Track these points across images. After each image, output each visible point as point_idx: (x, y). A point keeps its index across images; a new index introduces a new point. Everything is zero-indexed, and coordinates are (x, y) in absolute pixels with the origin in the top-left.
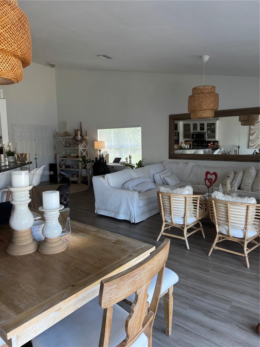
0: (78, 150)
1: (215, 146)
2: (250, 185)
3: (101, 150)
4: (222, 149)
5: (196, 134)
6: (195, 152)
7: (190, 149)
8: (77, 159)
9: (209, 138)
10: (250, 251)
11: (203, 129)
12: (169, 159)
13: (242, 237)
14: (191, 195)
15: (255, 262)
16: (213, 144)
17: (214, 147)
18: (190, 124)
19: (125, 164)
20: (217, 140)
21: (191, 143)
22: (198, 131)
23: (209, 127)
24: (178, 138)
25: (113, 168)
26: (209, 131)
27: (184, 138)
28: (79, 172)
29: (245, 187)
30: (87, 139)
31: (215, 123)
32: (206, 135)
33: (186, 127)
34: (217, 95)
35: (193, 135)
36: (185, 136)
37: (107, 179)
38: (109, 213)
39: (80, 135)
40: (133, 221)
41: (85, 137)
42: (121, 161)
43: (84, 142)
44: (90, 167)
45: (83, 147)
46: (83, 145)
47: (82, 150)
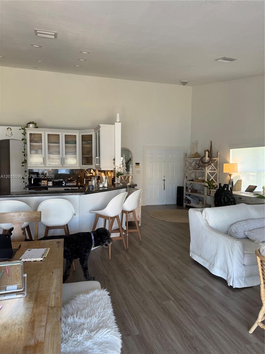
0: (204, 173)
3: (232, 174)
8: (203, 184)
19: (258, 195)
25: (240, 199)
28: (204, 198)
30: (217, 161)
37: (206, 215)
38: (203, 262)
39: (208, 156)
40: (231, 283)
41: (214, 159)
42: (255, 190)
43: (212, 165)
44: (213, 194)
45: (211, 170)
46: (211, 167)
47: (209, 174)
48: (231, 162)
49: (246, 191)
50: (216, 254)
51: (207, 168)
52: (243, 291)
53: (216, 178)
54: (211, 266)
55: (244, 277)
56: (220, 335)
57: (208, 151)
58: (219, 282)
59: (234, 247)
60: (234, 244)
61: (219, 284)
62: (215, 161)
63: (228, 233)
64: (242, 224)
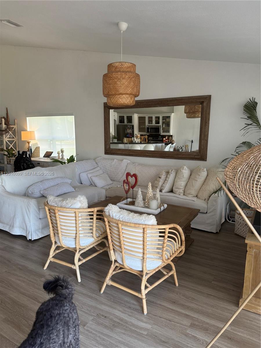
0: (2, 141)
1: (169, 140)
2: (181, 187)
3: (30, 142)
4: (174, 145)
5: (151, 128)
6: (145, 147)
7: (141, 143)
8: (2, 152)
9: (163, 132)
10: (151, 288)
11: (159, 123)
12: (105, 154)
13: (141, 270)
14: (84, 209)
15: (159, 302)
16: (168, 139)
17: (168, 141)
18: (145, 117)
20: (171, 135)
21: (146, 138)
22: (153, 125)
23: (164, 121)
24: (133, 131)
25: (39, 164)
26: (164, 124)
27: (139, 132)
29: (177, 190)
30: (15, 129)
31: (170, 117)
32: (161, 129)
33: (141, 120)
34: (138, 76)
35: (148, 128)
36: (140, 130)
37: (2, 181)
38: (3, 227)
39: (5, 124)
40: (29, 237)
41: (11, 126)
42: (52, 156)
43: (10, 132)
44: (12, 162)
45: (9, 138)
46: (10, 135)
47: (8, 142)
48: (28, 130)
49: (44, 157)
50: (15, 215)
51: (4, 136)
52: (41, 241)
53: (15, 146)
54: (11, 228)
55: (40, 229)
56: (19, 280)
57: (4, 118)
58: (20, 240)
59: (30, 205)
60: (29, 203)
61: (20, 241)
62: (13, 129)
63: (26, 195)
64: (38, 185)
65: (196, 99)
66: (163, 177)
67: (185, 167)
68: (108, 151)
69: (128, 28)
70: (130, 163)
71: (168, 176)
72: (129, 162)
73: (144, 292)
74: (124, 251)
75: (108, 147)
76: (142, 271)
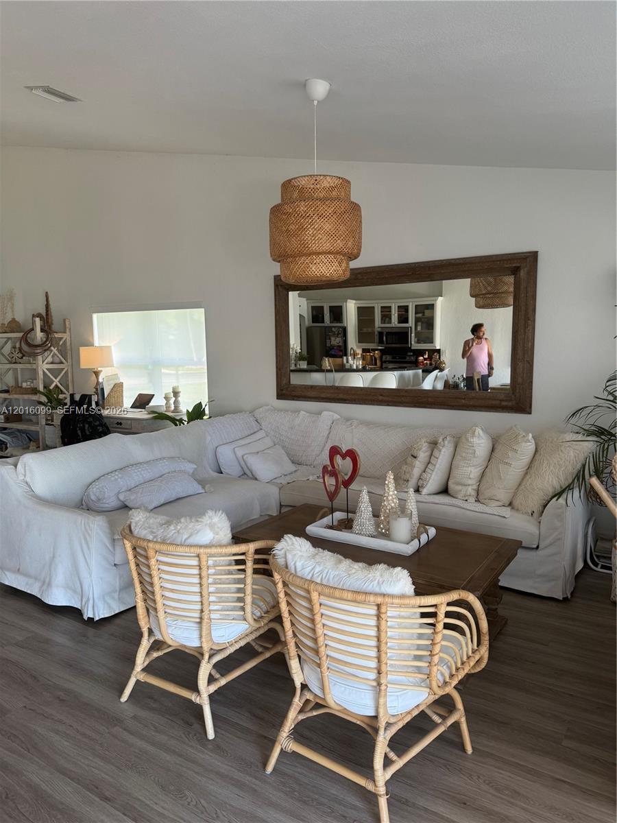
0: (35, 371)
1: (433, 362)
2: (470, 482)
3: (101, 371)
4: (446, 371)
5: (388, 334)
6: (374, 379)
7: (364, 370)
8: (35, 397)
9: (418, 342)
10: (399, 763)
11: (406, 321)
12: (277, 399)
13: (372, 714)
14: (221, 546)
16: (430, 358)
17: (431, 364)
18: (374, 307)
19: (156, 413)
20: (438, 348)
21: (377, 356)
22: (394, 325)
23: (420, 315)
24: (345, 342)
25: (119, 426)
26: (419, 324)
27: (359, 342)
28: (40, 433)
29: (459, 488)
30: (65, 341)
31: (433, 305)
32: (413, 335)
33: (365, 314)
34: (356, 208)
35: (381, 334)
36: (362, 337)
37: (25, 472)
38: (27, 584)
39: (41, 329)
40: (89, 612)
41: (56, 335)
42: (151, 404)
43: (54, 350)
44: (57, 421)
45: (52, 363)
46: (53, 356)
47: (47, 372)
48: (96, 343)
49: (131, 407)
50: (54, 557)
51: (40, 358)
52: (118, 621)
53: (64, 381)
54: (45, 587)
55: (116, 591)
56: (57, 732)
57: (39, 315)
58: (66, 619)
59: (90, 532)
60: (89, 527)
61: (66, 623)
62: (60, 341)
63: (83, 503)
64: (113, 479)
65: (500, 261)
66: (423, 455)
67: (479, 431)
68: (284, 392)
69: (330, 93)
70: (338, 419)
71: (436, 453)
72: (336, 416)
73: (382, 775)
74: (325, 664)
75: (284, 382)
76: (376, 717)
